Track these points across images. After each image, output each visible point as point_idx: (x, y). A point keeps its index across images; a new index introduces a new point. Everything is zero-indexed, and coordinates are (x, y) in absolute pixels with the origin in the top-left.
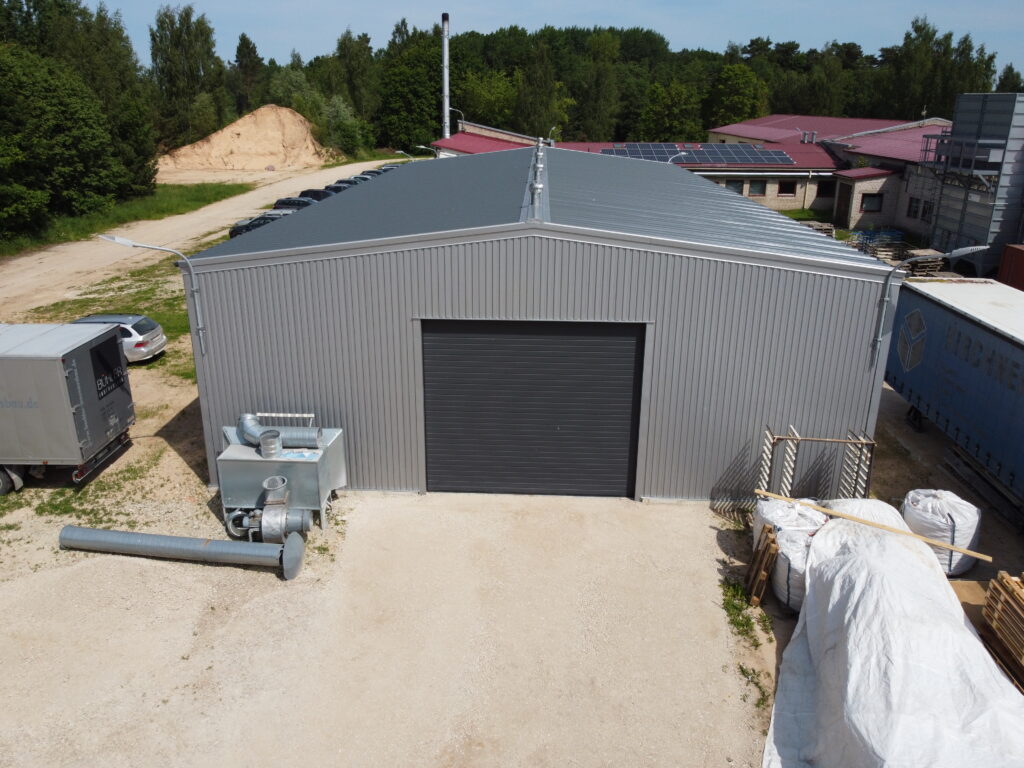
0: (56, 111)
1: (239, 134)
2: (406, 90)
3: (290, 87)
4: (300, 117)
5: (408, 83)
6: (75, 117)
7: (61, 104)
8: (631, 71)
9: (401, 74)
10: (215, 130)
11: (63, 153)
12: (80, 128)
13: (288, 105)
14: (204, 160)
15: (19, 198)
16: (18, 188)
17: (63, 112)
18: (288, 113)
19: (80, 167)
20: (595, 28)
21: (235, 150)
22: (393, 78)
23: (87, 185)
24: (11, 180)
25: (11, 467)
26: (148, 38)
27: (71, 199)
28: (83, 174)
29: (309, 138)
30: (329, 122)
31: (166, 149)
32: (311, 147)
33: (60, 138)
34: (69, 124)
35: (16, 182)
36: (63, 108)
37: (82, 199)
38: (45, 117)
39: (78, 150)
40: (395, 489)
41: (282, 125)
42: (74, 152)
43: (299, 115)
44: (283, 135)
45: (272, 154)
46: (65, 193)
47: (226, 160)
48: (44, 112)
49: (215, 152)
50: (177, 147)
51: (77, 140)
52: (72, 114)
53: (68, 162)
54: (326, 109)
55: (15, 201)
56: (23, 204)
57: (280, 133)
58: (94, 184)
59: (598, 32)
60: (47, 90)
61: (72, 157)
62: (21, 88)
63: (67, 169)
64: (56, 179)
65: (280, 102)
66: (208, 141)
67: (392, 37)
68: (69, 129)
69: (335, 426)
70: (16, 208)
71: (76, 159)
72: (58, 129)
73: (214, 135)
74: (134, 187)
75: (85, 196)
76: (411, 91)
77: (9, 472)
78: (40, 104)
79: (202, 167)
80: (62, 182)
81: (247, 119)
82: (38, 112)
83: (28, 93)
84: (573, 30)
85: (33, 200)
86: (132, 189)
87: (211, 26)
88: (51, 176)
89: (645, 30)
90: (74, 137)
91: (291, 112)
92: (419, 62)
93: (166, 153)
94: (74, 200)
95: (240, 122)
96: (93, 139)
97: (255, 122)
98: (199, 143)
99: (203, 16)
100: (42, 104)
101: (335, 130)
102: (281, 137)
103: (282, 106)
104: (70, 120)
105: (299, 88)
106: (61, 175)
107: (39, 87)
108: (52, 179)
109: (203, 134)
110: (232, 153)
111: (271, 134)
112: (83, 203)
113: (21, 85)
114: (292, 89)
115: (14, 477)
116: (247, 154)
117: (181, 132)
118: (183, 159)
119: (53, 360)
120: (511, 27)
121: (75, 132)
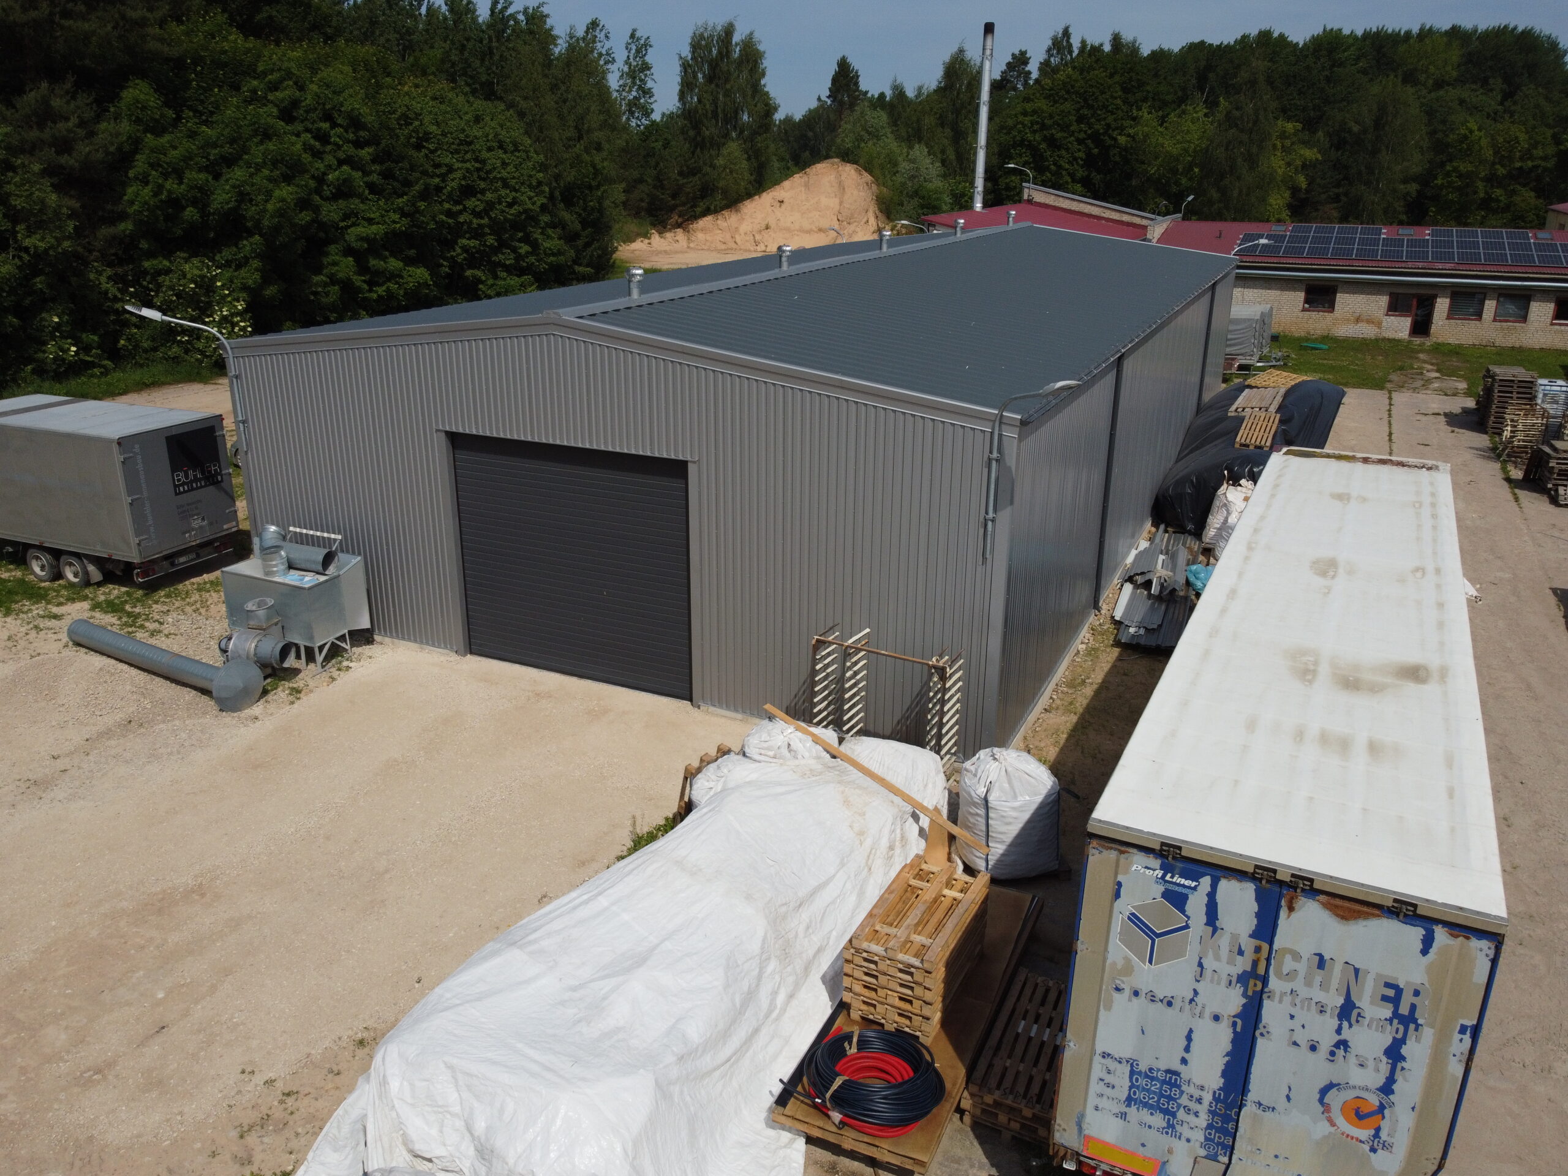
0: (468, 170)
1: (782, 202)
2: (1038, 137)
3: (863, 133)
4: (868, 177)
5: (1043, 127)
6: (491, 176)
7: (477, 160)
8: (1462, 102)
9: (1034, 112)
10: (749, 195)
11: (471, 222)
12: (496, 190)
13: (854, 162)
14: (728, 236)
15: (394, 276)
16: (394, 264)
17: (478, 170)
18: (853, 171)
19: (491, 240)
20: (1421, 30)
21: (772, 224)
22: (1021, 118)
23: (499, 264)
24: (387, 253)
25: (87, 557)
26: (677, 69)
27: (480, 281)
28: (496, 250)
29: (873, 208)
30: (903, 184)
31: (680, 220)
32: (872, 221)
33: (471, 203)
34: (483, 185)
35: (391, 256)
36: (477, 165)
37: (490, 282)
38: (451, 176)
39: (490, 218)
40: (433, 645)
41: (842, 187)
42: (485, 221)
43: (866, 174)
44: (841, 203)
45: (820, 230)
46: (468, 273)
47: (758, 237)
48: (451, 169)
49: (745, 227)
50: (696, 217)
51: (490, 205)
52: (488, 172)
53: (477, 234)
54: (904, 166)
55: (389, 280)
56: (397, 283)
57: (837, 201)
58: (508, 262)
59: (1426, 34)
60: (461, 143)
61: (480, 226)
62: (427, 140)
63: (473, 243)
64: (458, 255)
65: (847, 156)
66: (738, 211)
67: (1046, 57)
68: (483, 192)
69: (353, 553)
70: (388, 288)
71: (487, 230)
72: (468, 191)
73: (747, 203)
74: (577, 268)
75: (496, 277)
76: (1045, 139)
77: (85, 561)
78: (447, 160)
79: (723, 247)
80: (465, 259)
81: (797, 179)
82: (443, 170)
83: (432, 146)
84: (1378, 33)
85: (410, 279)
86: (574, 272)
87: (761, 48)
88: (454, 251)
89: (1520, 29)
90: (487, 202)
91: (856, 170)
92: (1068, 92)
93: (679, 226)
94: (482, 282)
95: (786, 184)
96: (510, 205)
97: (807, 185)
98: (725, 213)
99: (751, 33)
100: (447, 159)
101: (912, 197)
102: (837, 207)
103: (849, 162)
104: (484, 179)
105: (875, 135)
106: (465, 249)
107: (449, 139)
108: (454, 254)
109: (732, 201)
110: (767, 227)
111: (825, 201)
112: (492, 285)
113: (427, 136)
114: (866, 137)
115: (91, 568)
116: (788, 230)
117: (703, 197)
118: (700, 236)
119: (106, 442)
120: (1260, 32)
121: (489, 196)
